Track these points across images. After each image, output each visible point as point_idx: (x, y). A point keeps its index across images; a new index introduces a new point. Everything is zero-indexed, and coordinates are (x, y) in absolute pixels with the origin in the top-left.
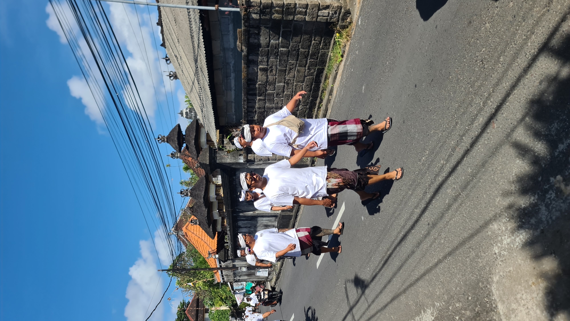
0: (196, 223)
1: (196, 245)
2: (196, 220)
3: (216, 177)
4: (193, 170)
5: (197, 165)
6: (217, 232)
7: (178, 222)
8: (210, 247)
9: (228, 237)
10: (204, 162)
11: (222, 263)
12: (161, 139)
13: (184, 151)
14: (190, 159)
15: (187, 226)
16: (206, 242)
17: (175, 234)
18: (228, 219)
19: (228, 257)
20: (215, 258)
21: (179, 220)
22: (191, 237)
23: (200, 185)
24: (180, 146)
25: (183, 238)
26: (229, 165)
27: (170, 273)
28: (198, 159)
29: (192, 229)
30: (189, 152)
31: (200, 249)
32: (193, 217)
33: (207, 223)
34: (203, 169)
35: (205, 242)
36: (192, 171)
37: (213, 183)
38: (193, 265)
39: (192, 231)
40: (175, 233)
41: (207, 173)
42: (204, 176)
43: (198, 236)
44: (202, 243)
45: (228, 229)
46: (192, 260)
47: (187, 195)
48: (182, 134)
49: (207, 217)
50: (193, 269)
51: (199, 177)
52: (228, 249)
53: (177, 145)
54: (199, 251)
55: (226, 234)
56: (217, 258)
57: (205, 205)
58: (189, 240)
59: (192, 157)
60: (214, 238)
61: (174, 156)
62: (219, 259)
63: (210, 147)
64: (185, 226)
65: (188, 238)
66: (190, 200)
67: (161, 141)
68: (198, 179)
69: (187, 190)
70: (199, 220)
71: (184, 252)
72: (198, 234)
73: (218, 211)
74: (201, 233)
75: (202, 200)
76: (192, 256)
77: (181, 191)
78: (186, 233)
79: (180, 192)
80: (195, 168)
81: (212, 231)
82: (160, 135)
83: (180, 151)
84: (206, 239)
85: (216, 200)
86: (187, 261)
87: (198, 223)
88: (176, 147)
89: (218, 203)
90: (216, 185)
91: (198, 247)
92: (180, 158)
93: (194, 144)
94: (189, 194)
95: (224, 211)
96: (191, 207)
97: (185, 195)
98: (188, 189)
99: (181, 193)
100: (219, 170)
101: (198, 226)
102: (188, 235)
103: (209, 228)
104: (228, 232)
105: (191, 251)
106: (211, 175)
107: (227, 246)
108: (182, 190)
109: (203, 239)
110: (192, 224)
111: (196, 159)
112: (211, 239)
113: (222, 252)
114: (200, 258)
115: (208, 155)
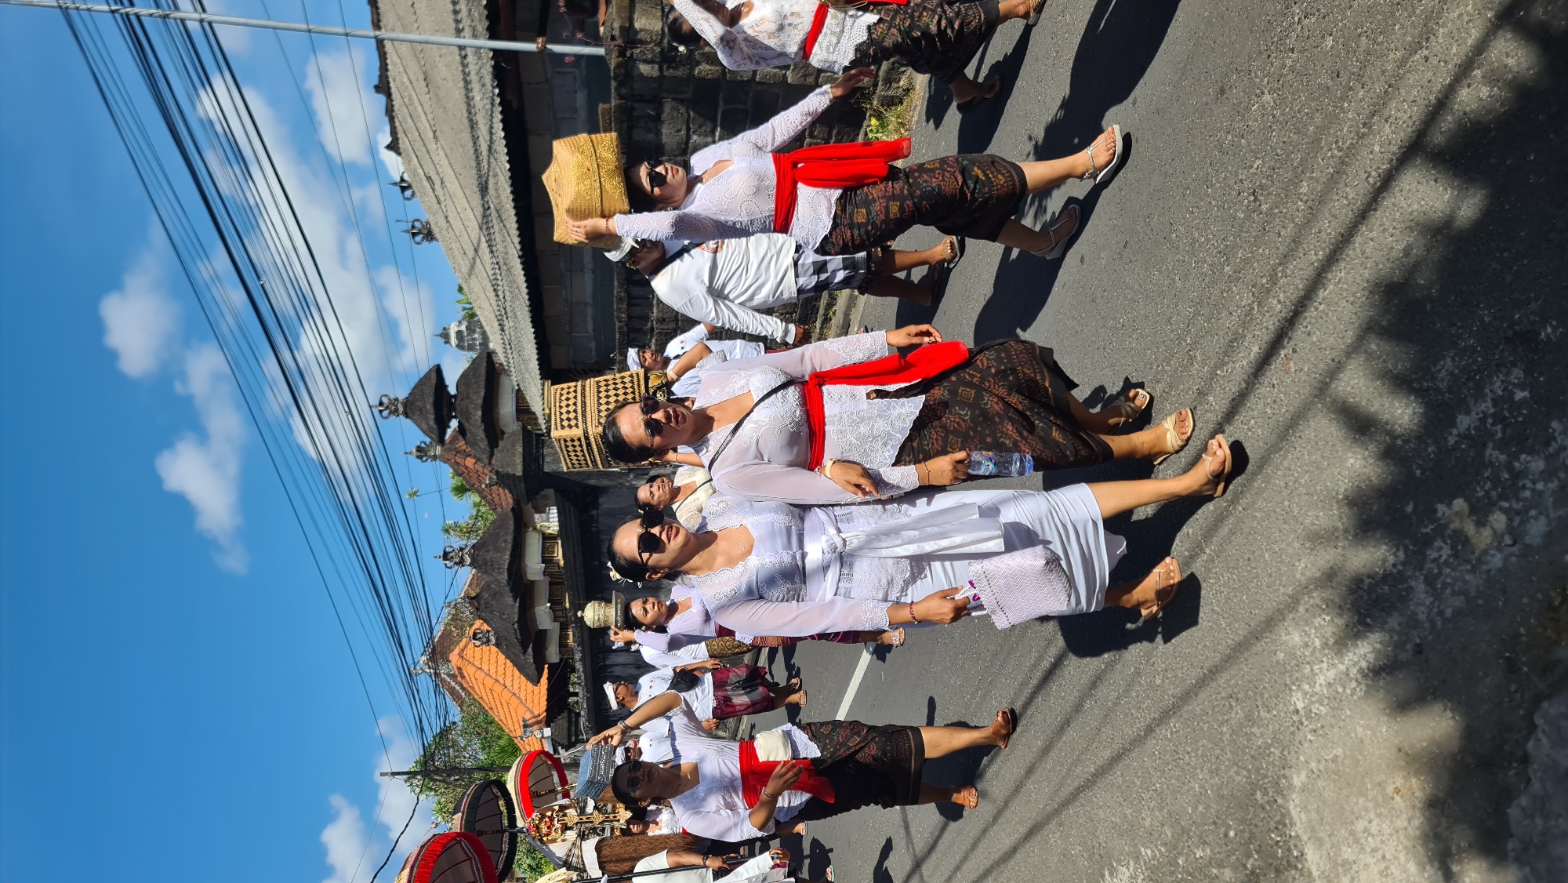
0: (488, 641)
1: (487, 701)
2: (488, 632)
3: (544, 512)
4: (480, 492)
5: (491, 478)
6: (546, 666)
7: (436, 640)
8: (527, 707)
9: (579, 678)
10: (510, 470)
11: (562, 751)
12: (387, 408)
13: (454, 439)
14: (470, 462)
15: (463, 650)
16: (517, 692)
17: (428, 671)
18: (576, 627)
19: (577, 735)
20: (543, 737)
21: (440, 634)
22: (473, 679)
23: (498, 534)
24: (442, 426)
25: (453, 684)
26: (577, 479)
27: (415, 781)
28: (493, 461)
29: (478, 656)
30: (466, 443)
31: (499, 714)
32: (478, 623)
33: (517, 638)
34: (506, 491)
35: (514, 694)
36: (477, 499)
37: (535, 529)
38: (482, 757)
39: (477, 664)
40: (429, 668)
41: (517, 502)
42: (509, 510)
43: (494, 676)
44: (506, 695)
45: (578, 656)
46: (477, 744)
47: (461, 563)
48: (448, 393)
49: (518, 622)
50: (480, 769)
51: (496, 513)
52: (579, 713)
53: (432, 423)
54: (497, 719)
55: (573, 670)
56: (547, 738)
57: (512, 590)
58: (469, 689)
59: (475, 457)
60: (539, 682)
61: (426, 455)
62: (552, 740)
63: (524, 428)
64: (457, 651)
65: (468, 683)
66: (471, 576)
67: (388, 411)
68: (491, 518)
69: (462, 549)
70: (495, 633)
71: (454, 723)
72: (492, 671)
73: (549, 605)
74: (501, 669)
75: (504, 577)
76: (478, 733)
77: (445, 551)
78: (459, 669)
79: (441, 554)
80: (483, 486)
81: (534, 662)
82: (386, 396)
83: (441, 440)
84: (516, 686)
85: (542, 578)
86: (465, 748)
87: (493, 640)
88: (430, 428)
89: (551, 584)
90: (543, 534)
91: (493, 706)
92: (440, 460)
93: (483, 421)
94: (468, 560)
95: (567, 605)
96: (473, 594)
97: (456, 563)
98: (466, 546)
99: (446, 556)
100: (550, 492)
101: (494, 649)
102: (466, 674)
103: (524, 653)
104: (579, 666)
105: (475, 718)
106: (530, 506)
107: (577, 702)
108: (448, 550)
109: (508, 684)
110: (478, 643)
111: (487, 461)
112: (530, 685)
113: (562, 721)
114: (499, 738)
115: (521, 450)
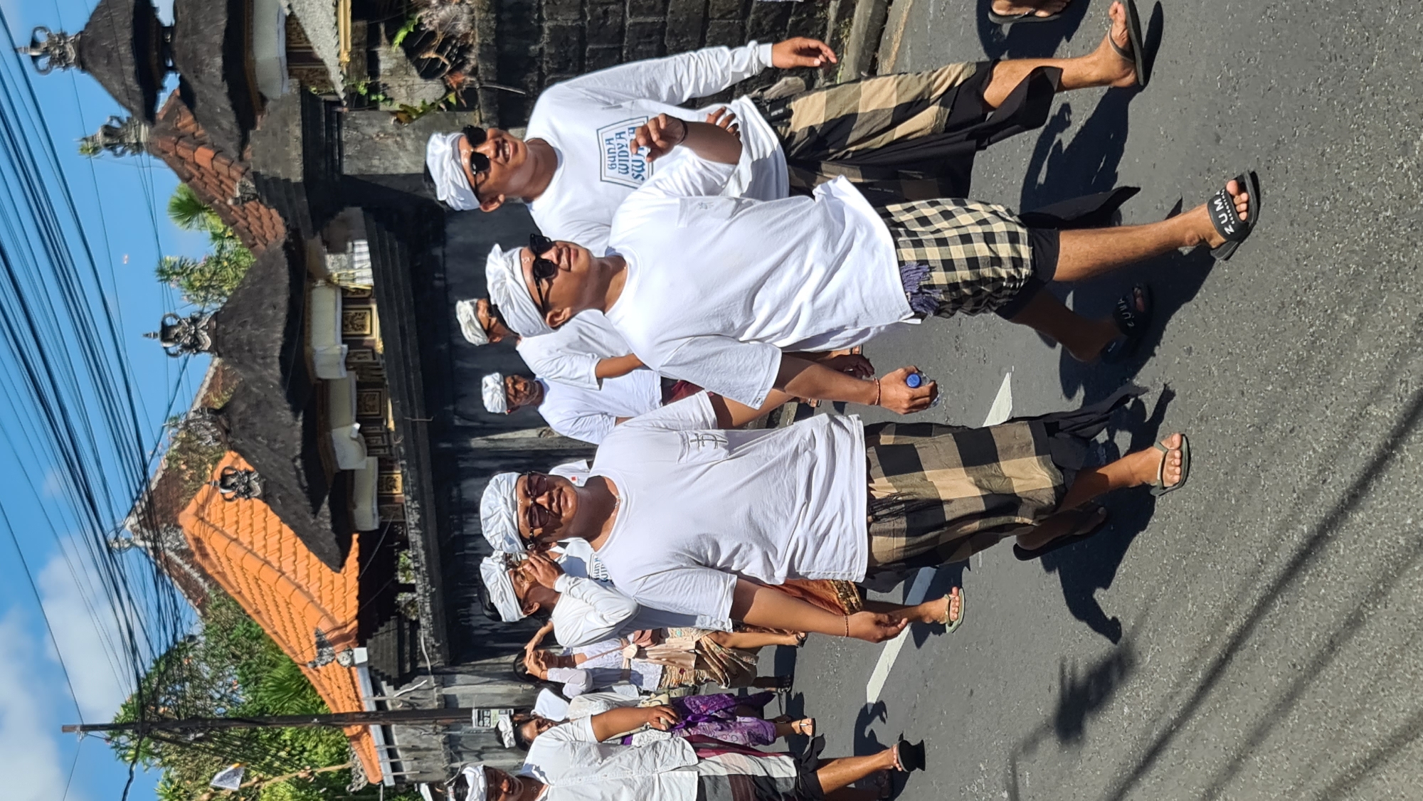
0: (249, 490)
1: (250, 598)
2: (248, 473)
3: (344, 250)
4: (224, 213)
5: (243, 186)
6: (355, 536)
7: (153, 486)
8: (323, 610)
9: (415, 558)
10: (279, 172)
11: (387, 689)
12: (46, 52)
13: (172, 112)
14: (203, 156)
15: (203, 507)
16: (303, 583)
17: (141, 543)
18: (408, 467)
19: (414, 662)
20: (352, 664)
21: (159, 476)
22: (223, 560)
23: (260, 291)
24: (150, 88)
25: (187, 567)
26: (406, 187)
27: (123, 739)
28: (248, 154)
29: (230, 518)
30: (195, 119)
31: (273, 623)
32: (229, 458)
33: (302, 487)
34: (273, 211)
35: (299, 587)
36: (219, 225)
37: (329, 281)
38: (242, 699)
39: (230, 531)
40: (143, 539)
41: (294, 232)
42: (279, 247)
43: (261, 554)
44: (284, 588)
45: (413, 518)
46: (233, 675)
47: (195, 346)
48: (158, 22)
49: (302, 456)
50: (241, 720)
51: (256, 253)
52: (417, 622)
53: (130, 80)
54: (268, 631)
55: (405, 544)
56: (361, 665)
57: (291, 397)
58: (217, 577)
59: (213, 146)
60: (342, 565)
61: (122, 142)
62: (370, 668)
63: (304, 91)
64: (192, 508)
65: (214, 567)
66: (212, 370)
67: (47, 59)
68: (246, 262)
69: (195, 321)
70: (261, 476)
71: (192, 638)
72: (258, 544)
73: (357, 426)
74: (273, 541)
75: (274, 372)
76: (234, 656)
77: (163, 324)
78: (198, 540)
79: (158, 329)
80: (230, 202)
81: (334, 529)
82: (43, 29)
83: (149, 114)
84: (302, 573)
85: (344, 374)
86: (211, 682)
87: (258, 488)
88: (127, 90)
89: (359, 386)
90: (344, 290)
91: (261, 608)
92: (149, 153)
93: (225, 77)
94: (207, 341)
95: (391, 425)
96: (218, 405)
97: (185, 347)
98: (202, 313)
99: (165, 334)
100: (356, 212)
101: (259, 505)
102: (209, 550)
103: (315, 512)
104: (415, 536)
105: (228, 630)
106: (318, 239)
107: (412, 603)
108: (169, 321)
109: (287, 568)
110: (230, 494)
111: (235, 154)
112: (327, 570)
113: (386, 635)
114: (274, 665)
115: (298, 132)
